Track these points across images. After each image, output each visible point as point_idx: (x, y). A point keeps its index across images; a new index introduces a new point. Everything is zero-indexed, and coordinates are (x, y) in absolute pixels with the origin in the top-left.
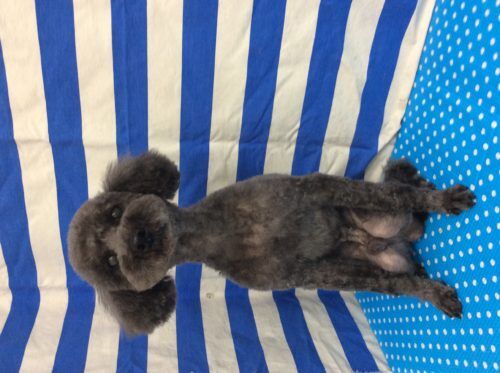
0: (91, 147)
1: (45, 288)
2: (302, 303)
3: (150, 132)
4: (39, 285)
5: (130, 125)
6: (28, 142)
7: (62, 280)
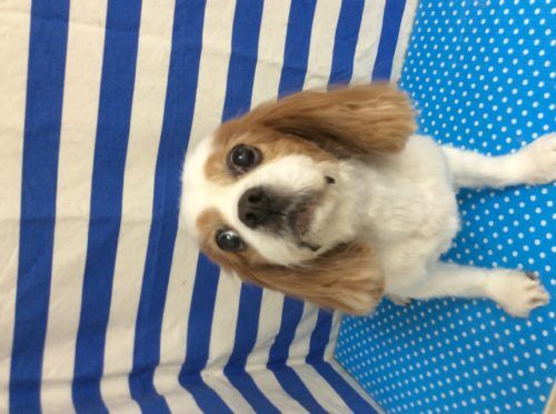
4: (44, 378)
5: (166, 203)
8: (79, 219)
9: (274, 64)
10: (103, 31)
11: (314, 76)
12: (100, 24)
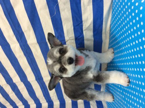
3: (43, 77)
6: (17, 82)
7: (33, 102)
11: (68, 40)
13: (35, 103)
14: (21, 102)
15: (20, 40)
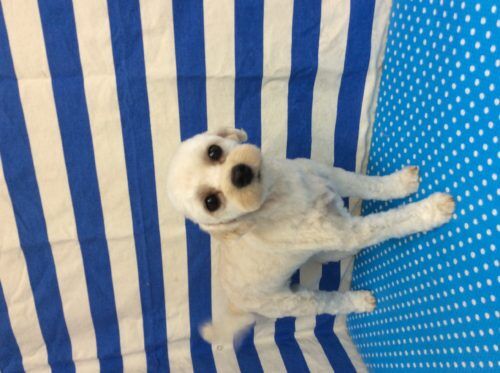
0: (113, 239)
1: (78, 361)
2: (302, 346)
3: (161, 222)
4: (74, 358)
5: (144, 219)
6: (61, 242)
7: (93, 351)
8: (69, 241)
9: (225, 78)
10: (48, 81)
11: (272, 79)
12: (45, 75)
13: (98, 357)
14: (45, 347)
15: (123, 62)
